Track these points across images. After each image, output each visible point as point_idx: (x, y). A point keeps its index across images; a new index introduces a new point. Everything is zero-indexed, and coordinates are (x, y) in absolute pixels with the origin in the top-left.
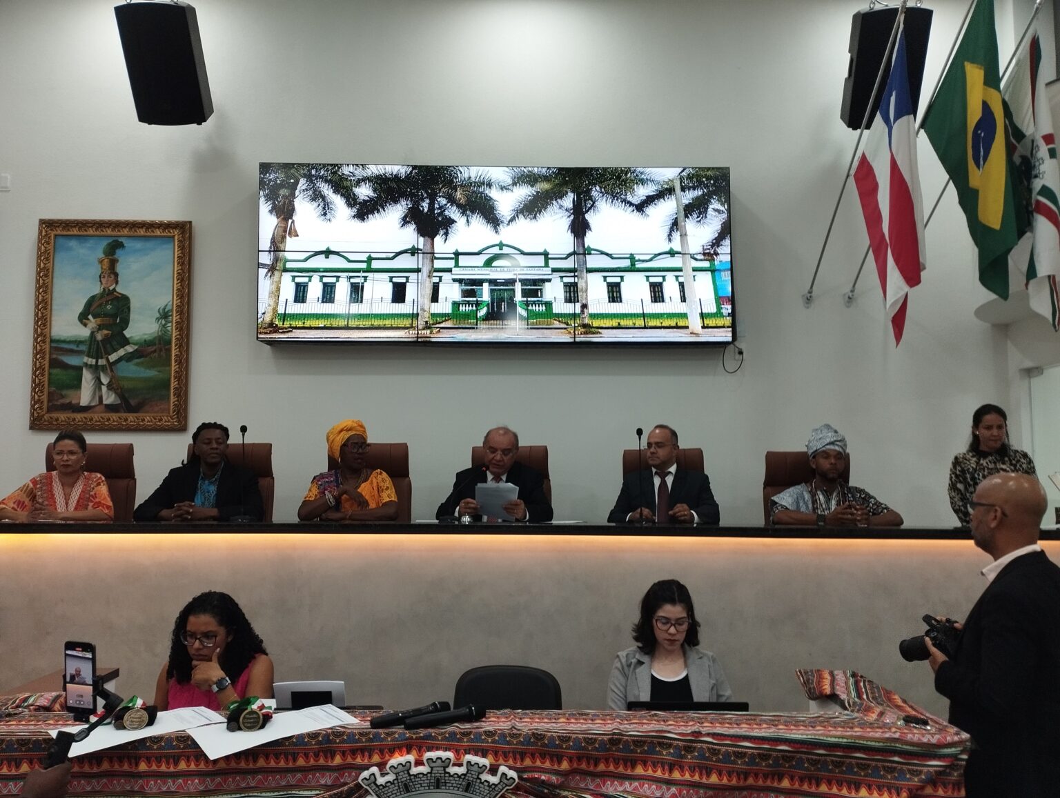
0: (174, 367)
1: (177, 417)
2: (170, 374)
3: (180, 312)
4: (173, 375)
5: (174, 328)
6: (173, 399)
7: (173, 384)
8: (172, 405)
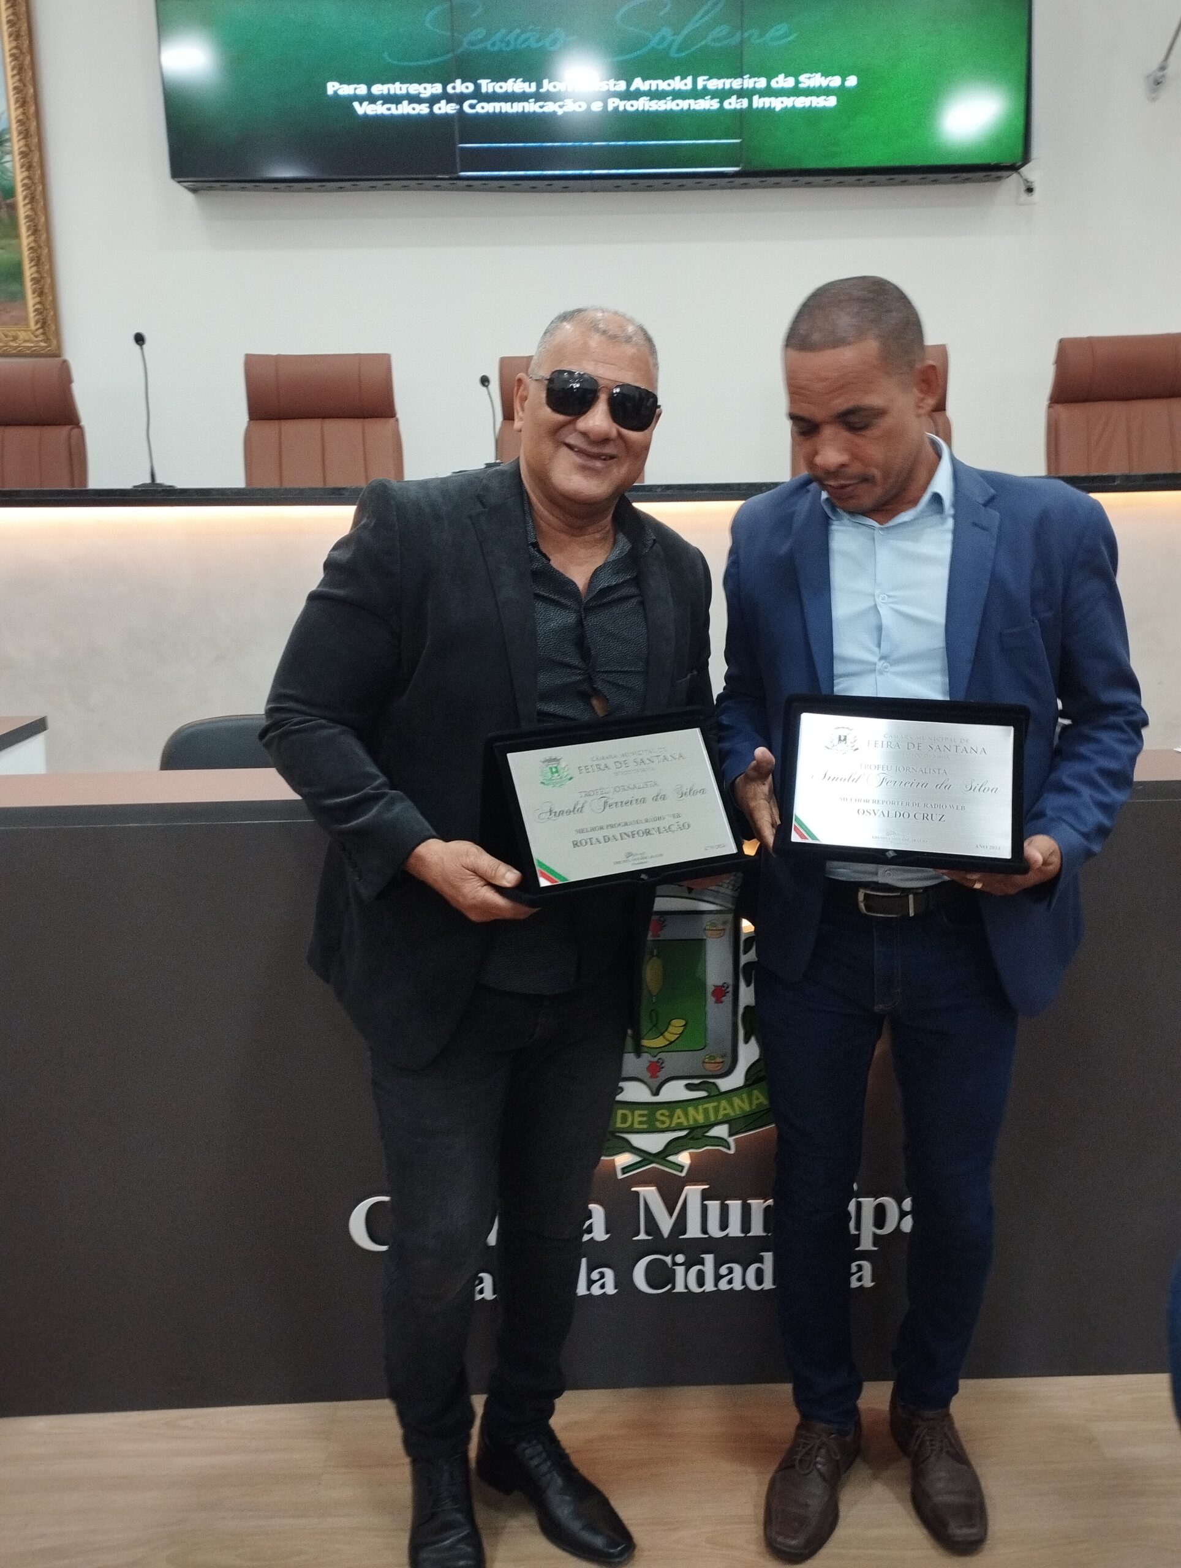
0: (26, 239)
1: (43, 334)
2: (20, 253)
3: (26, 134)
4: (26, 253)
5: (18, 165)
6: (31, 300)
7: (29, 272)
8: (31, 309)
